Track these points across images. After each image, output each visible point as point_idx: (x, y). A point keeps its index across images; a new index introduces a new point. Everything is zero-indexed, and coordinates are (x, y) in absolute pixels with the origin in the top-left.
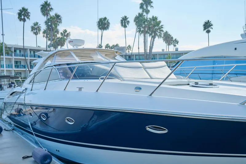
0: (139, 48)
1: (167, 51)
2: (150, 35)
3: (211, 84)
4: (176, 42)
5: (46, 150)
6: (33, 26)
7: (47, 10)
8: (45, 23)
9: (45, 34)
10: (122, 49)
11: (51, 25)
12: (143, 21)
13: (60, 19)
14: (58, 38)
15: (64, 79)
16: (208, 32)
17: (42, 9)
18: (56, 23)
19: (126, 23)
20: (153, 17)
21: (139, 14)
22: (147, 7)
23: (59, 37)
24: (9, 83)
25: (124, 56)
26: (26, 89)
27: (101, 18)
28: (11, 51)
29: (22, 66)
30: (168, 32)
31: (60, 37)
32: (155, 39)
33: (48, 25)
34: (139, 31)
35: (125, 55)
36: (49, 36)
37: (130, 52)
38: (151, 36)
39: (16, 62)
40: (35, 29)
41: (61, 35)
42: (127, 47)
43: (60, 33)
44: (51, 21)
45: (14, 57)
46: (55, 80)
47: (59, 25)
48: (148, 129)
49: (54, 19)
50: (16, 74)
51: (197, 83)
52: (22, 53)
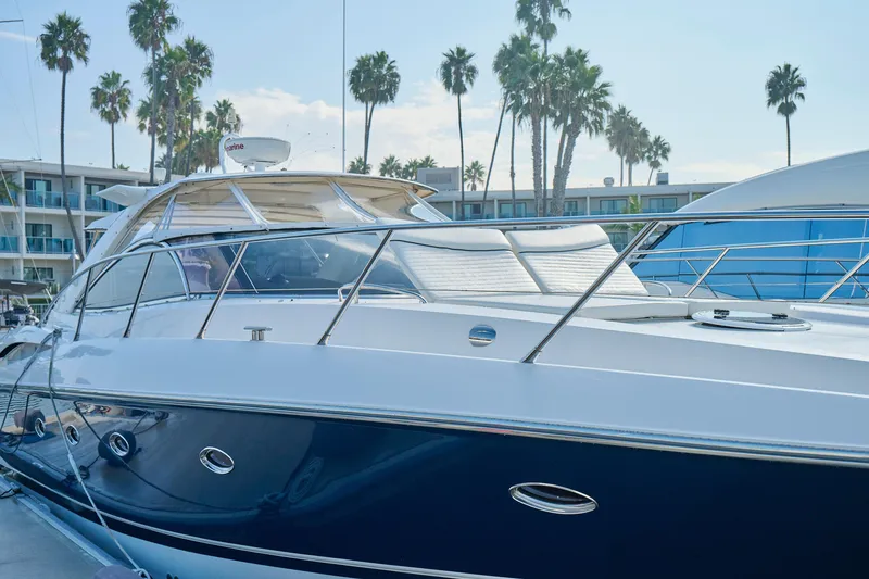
0: (513, 175)
1: (626, 183)
2: (556, 123)
3: (780, 317)
4: (660, 152)
5: (143, 575)
6: (100, 87)
7: (154, 26)
8: (146, 78)
9: (148, 119)
10: (447, 177)
11: (170, 85)
12: (530, 68)
13: (206, 61)
14: (197, 136)
15: (201, 294)
16: (787, 110)
17: (134, 20)
18: (188, 77)
19: (461, 75)
20: (569, 51)
21: (515, 40)
22: (545, 12)
23: (201, 131)
24: (5, 309)
25: (454, 204)
26: (57, 333)
27: (364, 56)
28: (14, 184)
29: (54, 244)
30: (627, 109)
31: (205, 131)
32: (577, 140)
33: (159, 83)
34: (515, 108)
35: (457, 202)
36: (160, 126)
37: (477, 190)
38: (562, 125)
39: (33, 229)
40: (109, 99)
41: (207, 122)
42: (465, 169)
43: (203, 116)
44: (170, 67)
45: (25, 209)
46: (169, 300)
47: (200, 82)
48: (518, 496)
49: (182, 59)
50: (31, 275)
51: (722, 313)
52: (57, 192)
